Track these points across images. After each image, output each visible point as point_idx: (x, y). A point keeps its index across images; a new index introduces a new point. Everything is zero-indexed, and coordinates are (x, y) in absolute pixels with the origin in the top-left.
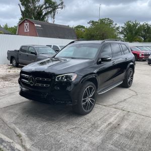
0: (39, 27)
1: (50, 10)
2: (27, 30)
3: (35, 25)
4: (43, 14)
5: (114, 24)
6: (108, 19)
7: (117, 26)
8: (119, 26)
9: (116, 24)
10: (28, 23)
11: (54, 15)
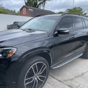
0: (32, 11)
1: (42, 2)
2: (24, 13)
3: (29, 10)
4: (38, 4)
5: (83, 11)
6: (80, 8)
7: (85, 12)
8: (86, 13)
9: (84, 11)
10: (25, 9)
11: (44, 5)
